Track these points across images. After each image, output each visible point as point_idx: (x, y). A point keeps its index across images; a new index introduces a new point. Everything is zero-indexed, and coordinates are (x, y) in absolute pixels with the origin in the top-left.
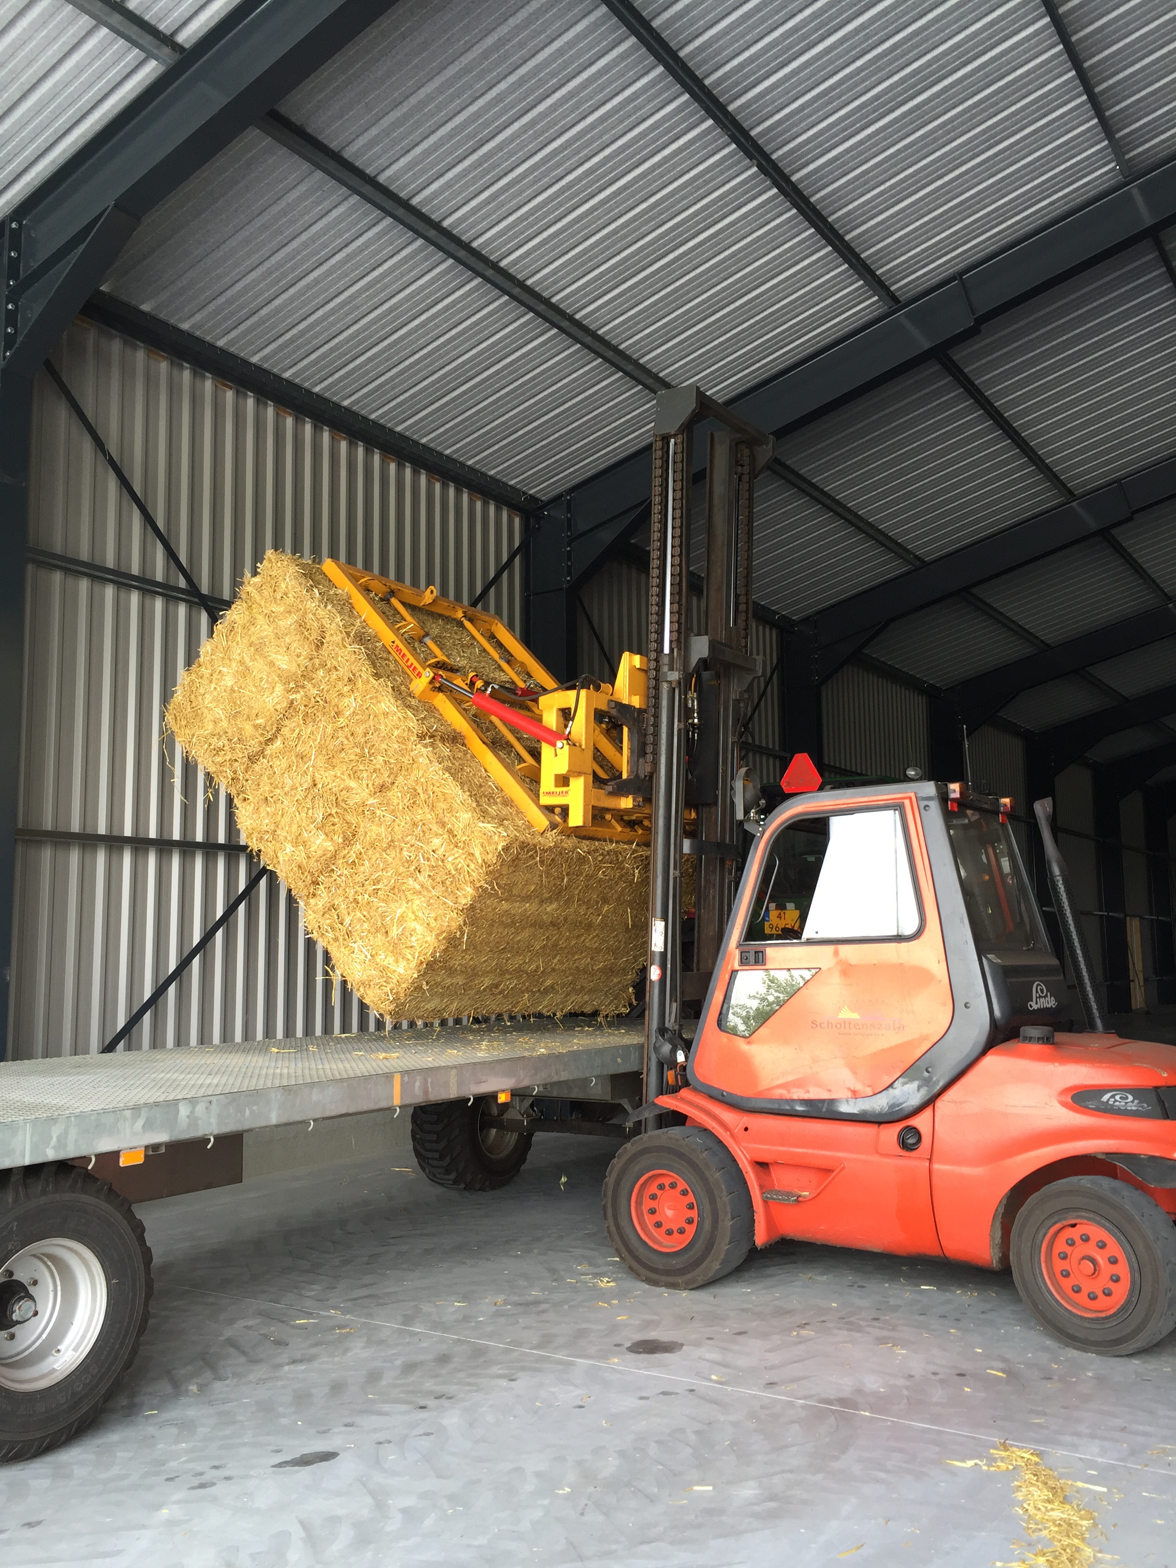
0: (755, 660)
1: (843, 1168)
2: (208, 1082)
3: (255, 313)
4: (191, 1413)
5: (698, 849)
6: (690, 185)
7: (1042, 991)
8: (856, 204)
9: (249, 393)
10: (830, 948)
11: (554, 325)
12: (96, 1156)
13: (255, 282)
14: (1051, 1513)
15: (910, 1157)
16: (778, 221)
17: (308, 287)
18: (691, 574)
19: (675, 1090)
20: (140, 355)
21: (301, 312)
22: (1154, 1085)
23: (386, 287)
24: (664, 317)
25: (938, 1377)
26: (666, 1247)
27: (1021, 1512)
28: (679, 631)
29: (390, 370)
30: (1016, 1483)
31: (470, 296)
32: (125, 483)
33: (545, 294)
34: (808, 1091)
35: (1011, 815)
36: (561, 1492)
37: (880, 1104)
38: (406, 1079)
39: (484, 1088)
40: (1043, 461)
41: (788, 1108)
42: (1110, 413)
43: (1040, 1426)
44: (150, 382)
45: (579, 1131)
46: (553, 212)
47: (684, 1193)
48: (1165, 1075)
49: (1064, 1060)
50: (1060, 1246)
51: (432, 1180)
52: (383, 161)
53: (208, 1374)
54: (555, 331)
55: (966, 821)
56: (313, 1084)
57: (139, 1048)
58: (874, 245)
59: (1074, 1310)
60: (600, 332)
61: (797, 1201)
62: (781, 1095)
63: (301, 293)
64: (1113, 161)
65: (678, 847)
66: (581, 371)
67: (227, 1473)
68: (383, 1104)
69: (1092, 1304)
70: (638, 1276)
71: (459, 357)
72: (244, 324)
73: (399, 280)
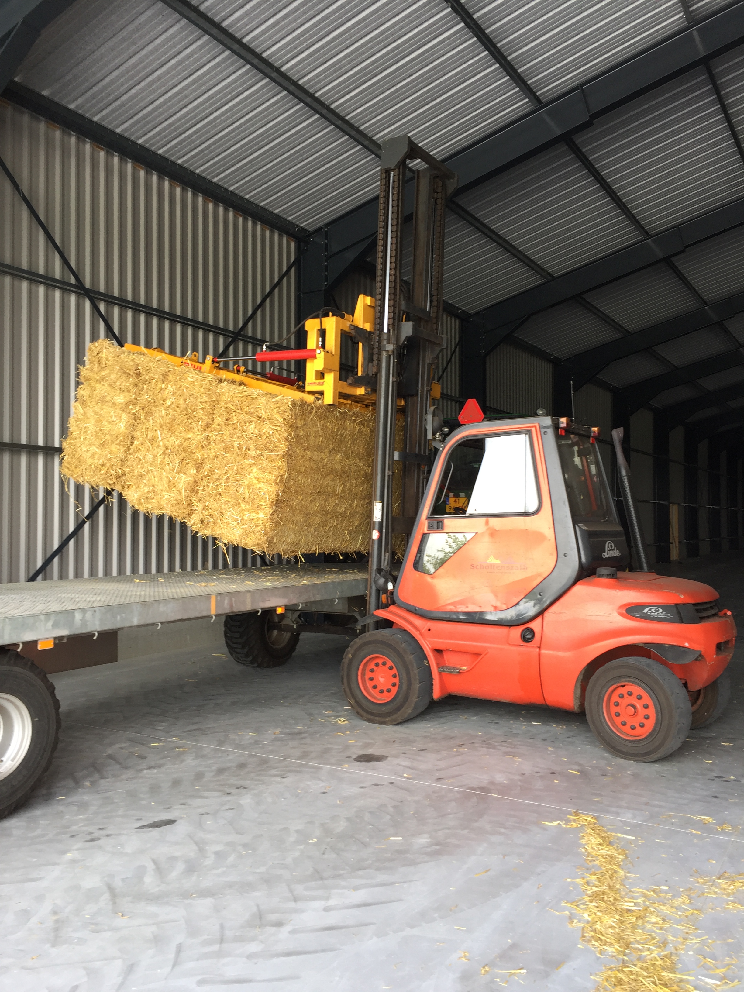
0: (442, 338)
1: (487, 653)
2: (94, 599)
3: (118, 99)
4: (86, 798)
6: (407, 18)
7: (611, 546)
8: (515, 35)
10: (483, 520)
11: (317, 112)
12: (23, 643)
13: (118, 78)
14: (601, 851)
15: (528, 646)
16: (464, 45)
17: (153, 82)
18: (401, 280)
19: (386, 606)
20: (42, 126)
21: (149, 99)
22: (675, 602)
23: (205, 83)
24: (389, 109)
25: (539, 775)
26: (379, 700)
27: (583, 850)
28: (394, 318)
29: (208, 140)
30: (581, 834)
31: (261, 90)
32: (33, 213)
33: (311, 91)
34: (467, 607)
35: (599, 439)
36: (311, 841)
37: (510, 614)
38: (219, 598)
39: (268, 604)
40: (630, 212)
41: (455, 617)
42: (673, 182)
43: (598, 802)
44: (49, 144)
45: (328, 632)
48: (682, 597)
49: (621, 588)
50: (615, 698)
51: (238, 662)
53: (97, 776)
54: (317, 116)
55: (570, 442)
56: (160, 601)
57: (51, 579)
58: (527, 64)
59: (622, 736)
60: (347, 118)
61: (459, 672)
62: (451, 609)
63: (149, 85)
64: (681, 12)
66: (335, 144)
67: (108, 832)
68: (204, 614)
69: (633, 732)
70: (362, 717)
71: (254, 132)
72: (111, 106)
73: (214, 78)
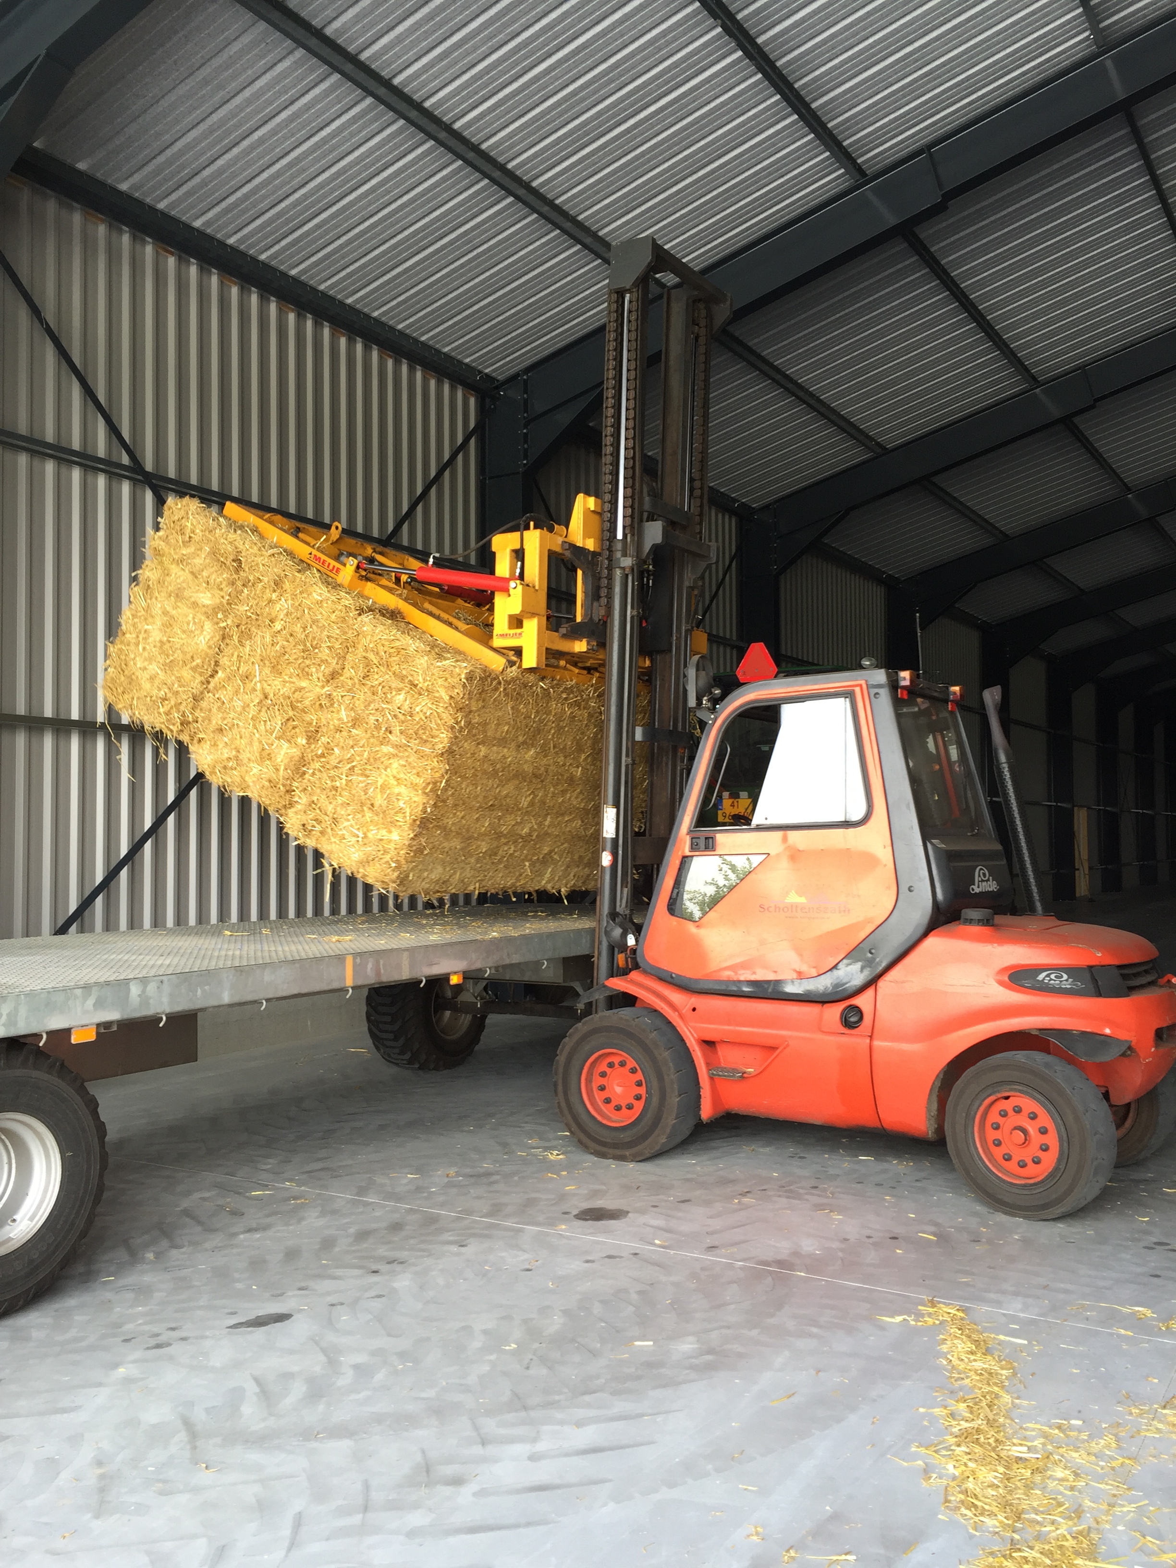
0: (709, 546)
1: (788, 1045)
2: (159, 962)
3: (196, 174)
4: (147, 1278)
5: (651, 733)
7: (984, 875)
8: (823, 69)
9: (192, 260)
10: (779, 834)
11: (510, 193)
12: (48, 1033)
13: (197, 141)
14: (974, 1363)
15: (851, 1034)
16: (742, 86)
17: (252, 148)
18: (644, 456)
19: (625, 972)
20: (77, 218)
22: (1087, 964)
24: (624, 187)
25: (871, 1240)
26: (615, 1122)
27: (945, 1363)
28: (632, 516)
29: (339, 238)
30: (942, 1337)
31: (422, 159)
32: (63, 354)
33: (500, 160)
34: (755, 973)
35: (962, 705)
36: (507, 1348)
37: (823, 984)
38: (358, 960)
39: (437, 970)
40: (1007, 346)
41: (735, 989)
42: (1076, 297)
43: (967, 1284)
44: (88, 244)
45: (532, 1013)
46: (509, 71)
47: (633, 1071)
48: (1100, 955)
49: (1001, 941)
50: (994, 1117)
51: (389, 1061)
52: (329, 13)
53: (165, 1243)
54: (511, 199)
55: (916, 709)
56: (264, 966)
57: (92, 930)
58: (841, 115)
59: (1004, 1177)
60: (557, 202)
61: (742, 1077)
62: (729, 976)
64: (1086, 30)
65: (630, 734)
66: (538, 243)
67: (184, 1334)
68: (335, 985)
69: (1023, 1172)
70: (585, 1148)
71: (411, 226)
72: (185, 186)
73: (347, 141)
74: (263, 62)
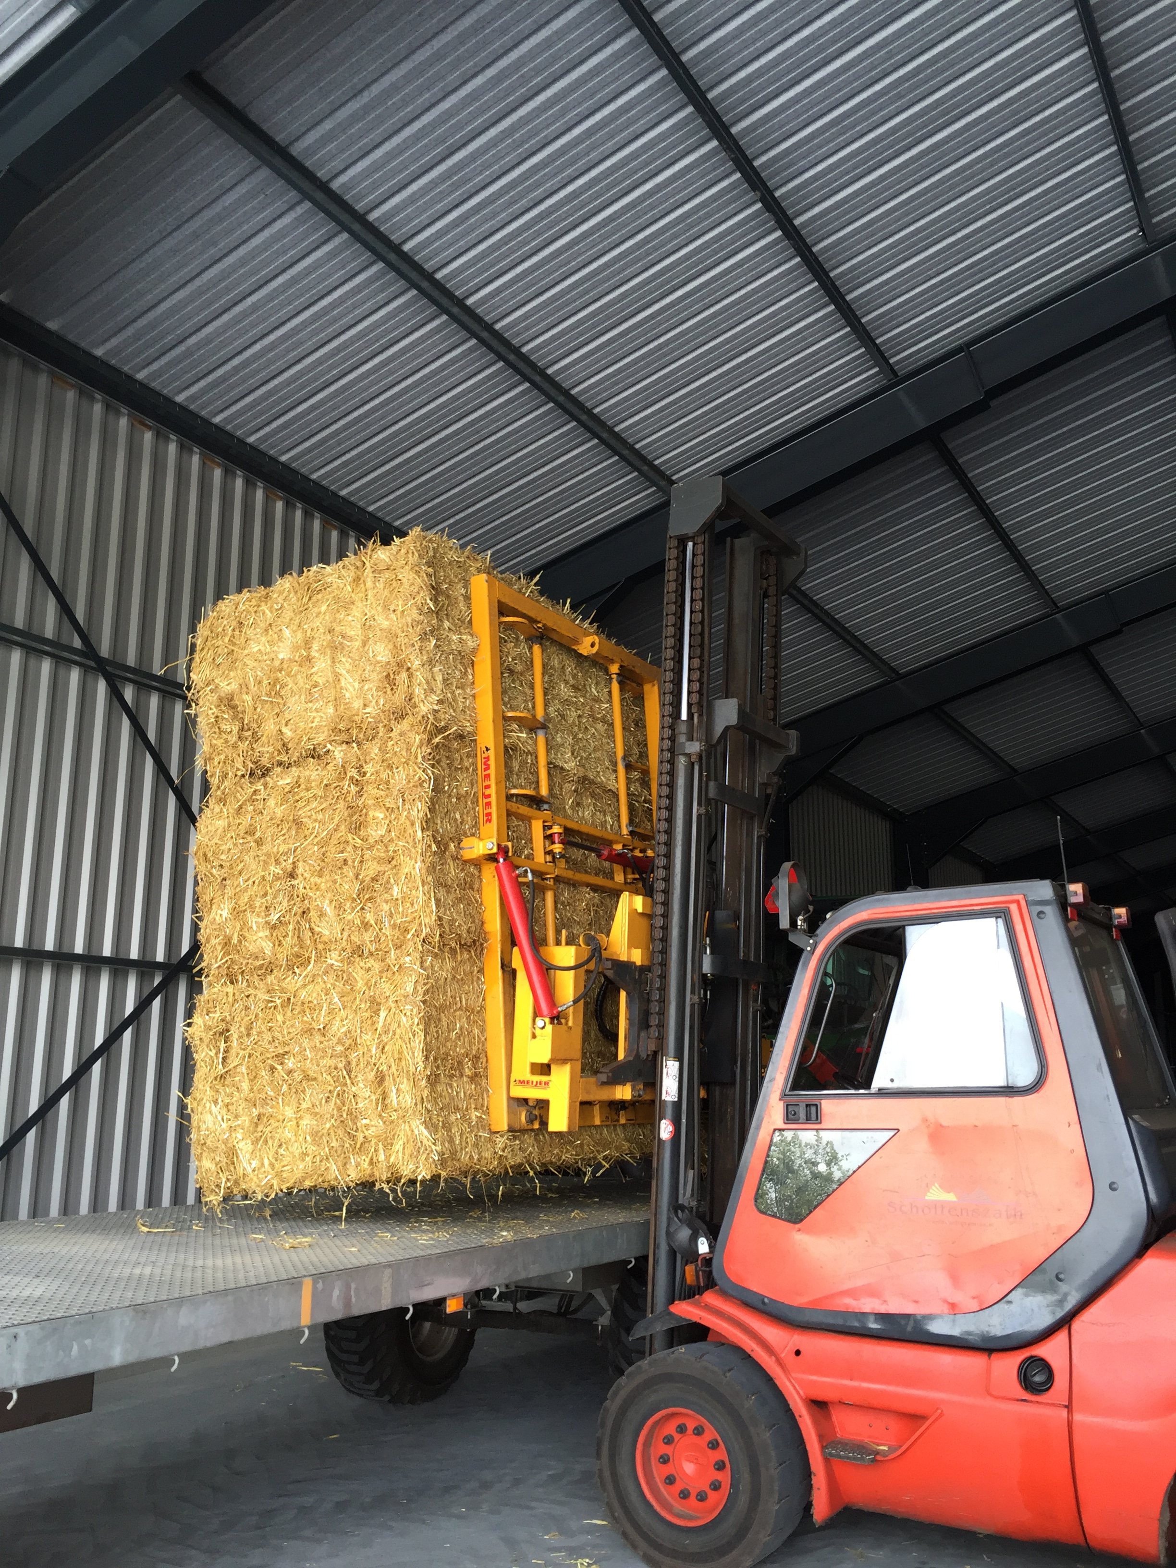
1: (941, 1415)
5: (721, 964)
6: (683, 221)
8: (861, 258)
9: (171, 436)
10: (912, 1103)
11: (526, 378)
15: (1038, 1402)
20: (43, 379)
28: (700, 692)
31: (431, 337)
33: (515, 342)
34: (885, 1303)
35: (1126, 931)
38: (320, 1285)
39: (429, 1293)
40: (1030, 568)
41: (856, 1324)
44: (53, 412)
46: (529, 243)
47: (714, 1445)
52: (336, 165)
54: (526, 385)
56: (180, 1301)
58: (877, 309)
60: (573, 392)
61: (874, 1460)
62: (847, 1305)
64: (1135, 227)
65: (697, 963)
66: (551, 436)
68: (286, 1325)
72: (168, 355)
73: (349, 313)
74: (261, 216)
